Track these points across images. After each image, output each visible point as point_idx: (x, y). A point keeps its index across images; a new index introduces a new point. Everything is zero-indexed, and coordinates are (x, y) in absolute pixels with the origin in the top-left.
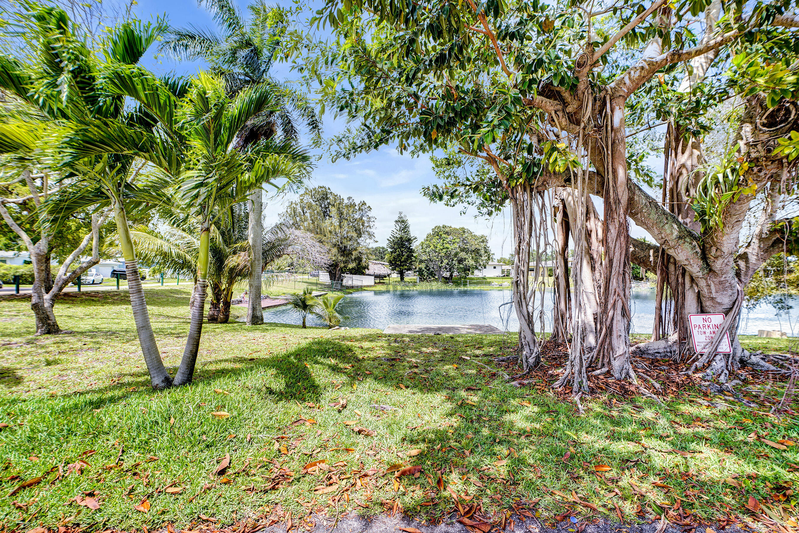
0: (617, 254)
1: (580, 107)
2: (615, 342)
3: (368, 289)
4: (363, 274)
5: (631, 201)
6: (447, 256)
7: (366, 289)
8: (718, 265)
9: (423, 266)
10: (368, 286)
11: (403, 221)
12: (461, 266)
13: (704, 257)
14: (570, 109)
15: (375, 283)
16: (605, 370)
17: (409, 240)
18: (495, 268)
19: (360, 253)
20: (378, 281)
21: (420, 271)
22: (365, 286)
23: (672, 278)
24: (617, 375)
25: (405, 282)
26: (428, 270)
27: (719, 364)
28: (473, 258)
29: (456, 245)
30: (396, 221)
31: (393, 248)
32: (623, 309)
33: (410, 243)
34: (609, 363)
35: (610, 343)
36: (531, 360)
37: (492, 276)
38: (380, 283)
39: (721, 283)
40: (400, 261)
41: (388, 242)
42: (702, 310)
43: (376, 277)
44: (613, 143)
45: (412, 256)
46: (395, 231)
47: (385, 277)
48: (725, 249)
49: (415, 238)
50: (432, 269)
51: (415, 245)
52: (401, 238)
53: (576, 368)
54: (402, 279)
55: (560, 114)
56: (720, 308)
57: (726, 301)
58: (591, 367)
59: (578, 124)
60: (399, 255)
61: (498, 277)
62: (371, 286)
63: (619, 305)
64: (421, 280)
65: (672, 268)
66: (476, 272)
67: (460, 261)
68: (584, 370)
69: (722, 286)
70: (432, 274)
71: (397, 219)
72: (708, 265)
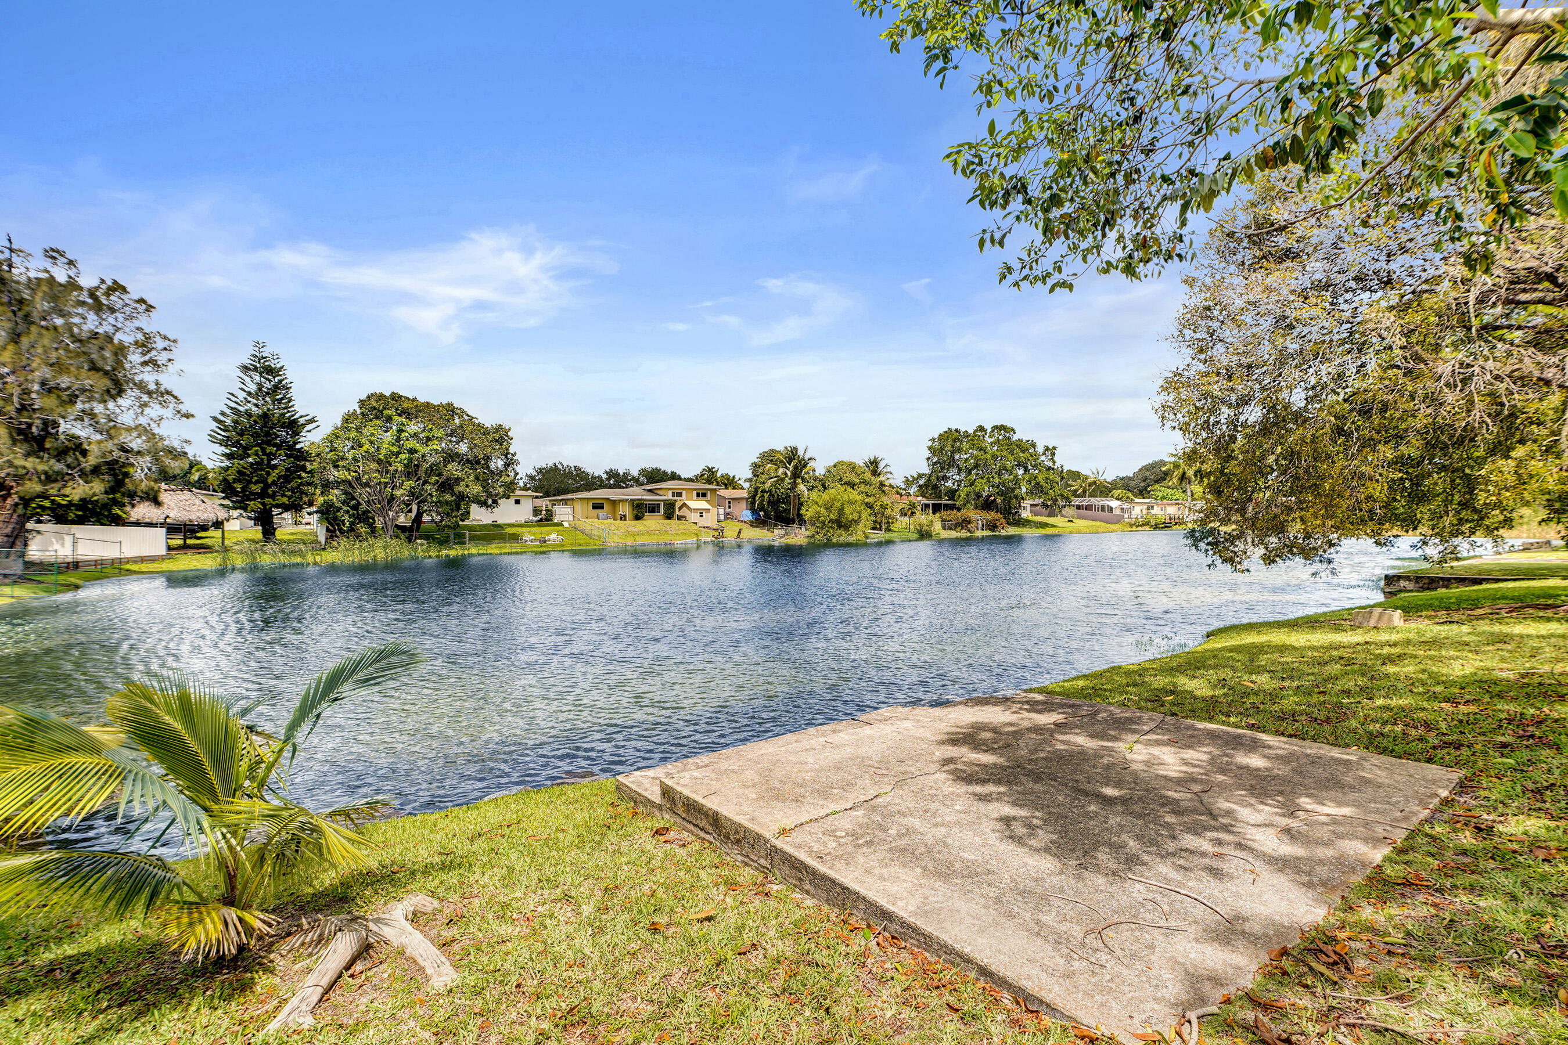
3: (144, 567)
4: (118, 521)
6: (412, 470)
7: (134, 567)
9: (335, 495)
10: (142, 560)
11: (270, 371)
12: (448, 497)
15: (169, 548)
17: (294, 426)
18: (518, 502)
19: (124, 449)
20: (178, 542)
21: (328, 513)
22: (128, 561)
25: (280, 542)
26: (355, 507)
28: (477, 478)
29: (435, 445)
30: (245, 369)
31: (237, 443)
33: (296, 434)
37: (513, 521)
38: (185, 547)
40: (263, 481)
41: (214, 425)
43: (173, 529)
45: (303, 468)
46: (242, 395)
47: (204, 528)
49: (312, 421)
50: (364, 506)
51: (311, 439)
52: (265, 416)
54: (269, 532)
60: (257, 466)
61: (528, 523)
62: (153, 559)
64: (332, 534)
66: (477, 512)
67: (446, 486)
70: (365, 518)
71: (247, 361)
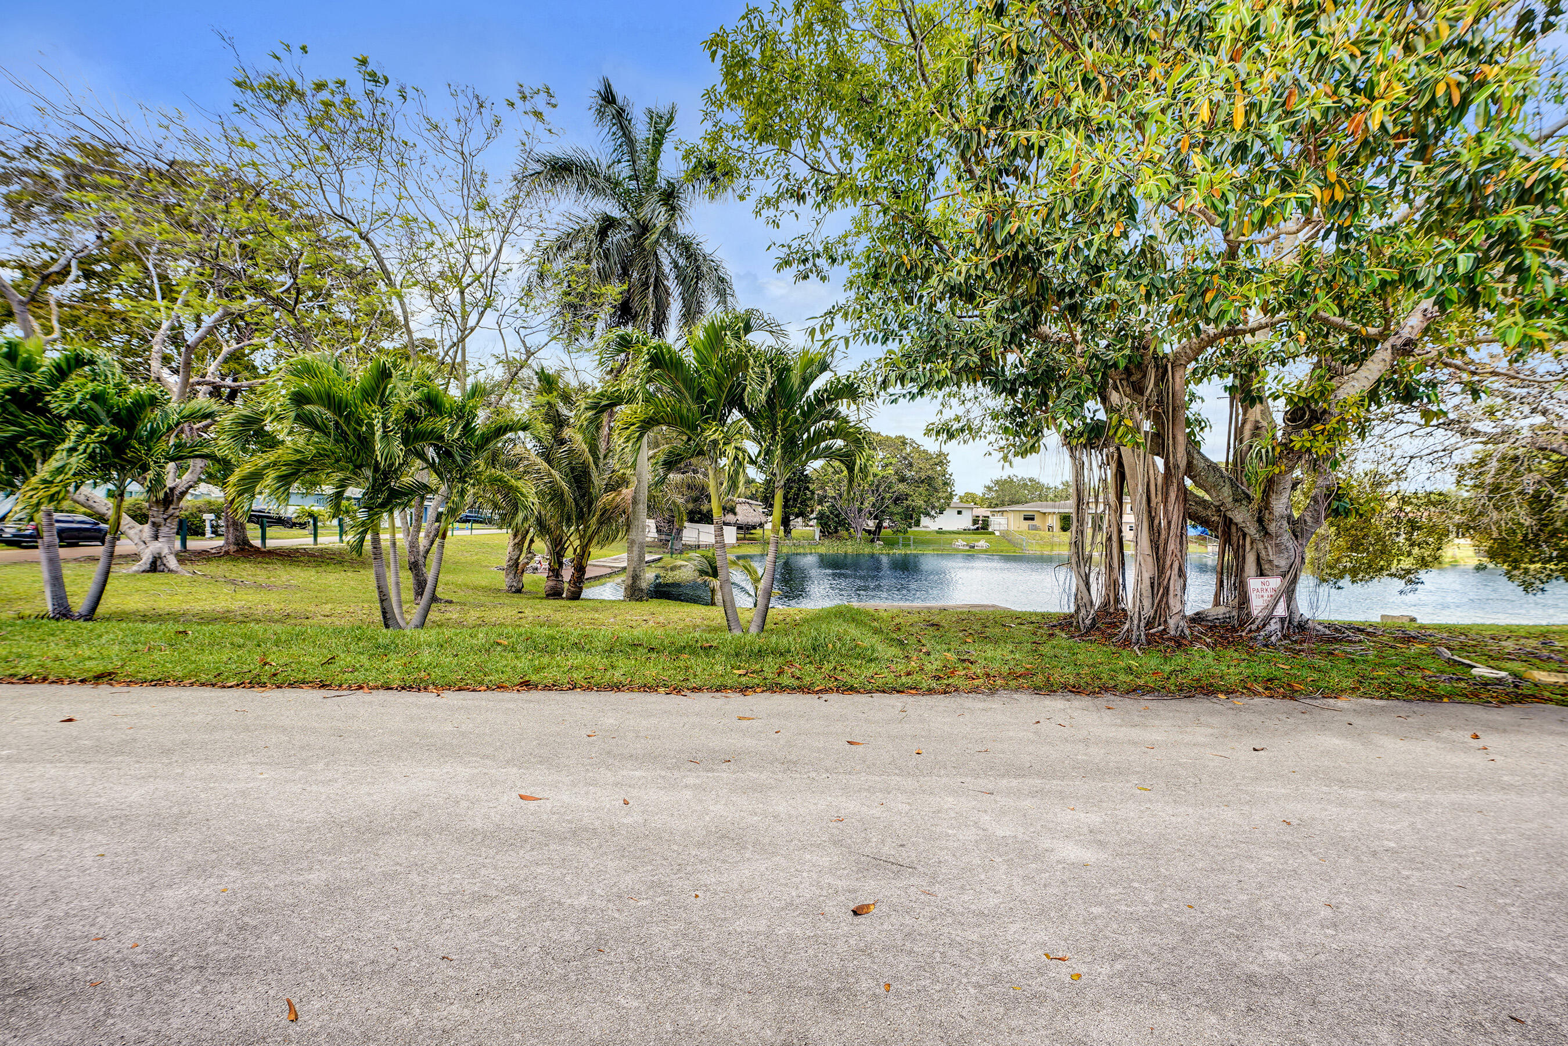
0: (1175, 517)
1: (1144, 376)
2: (1171, 601)
5: (1190, 465)
6: (873, 490)
8: (1272, 528)
9: (826, 507)
12: (899, 509)
13: (1260, 520)
14: (1134, 378)
15: (740, 539)
16: (1161, 628)
18: (959, 513)
20: (743, 536)
21: (821, 519)
23: (1235, 539)
24: (1172, 633)
25: (792, 538)
26: (837, 516)
27: (1274, 626)
28: (920, 494)
29: (891, 470)
32: (1180, 569)
34: (1166, 621)
35: (1167, 603)
36: (1088, 622)
37: (954, 528)
38: (745, 539)
39: (1277, 545)
42: (1261, 574)
43: (741, 527)
44: (1174, 410)
45: (808, 488)
47: (754, 527)
48: (1277, 514)
50: (843, 515)
53: (1136, 622)
54: (788, 531)
55: (1125, 383)
56: (1279, 571)
57: (1283, 563)
58: (1149, 624)
59: (1142, 394)
61: (966, 531)
62: (731, 546)
63: (1176, 566)
64: (824, 534)
65: (1234, 529)
66: (925, 521)
67: (897, 500)
68: (1142, 624)
69: (1279, 548)
70: (843, 524)
72: (1264, 528)
